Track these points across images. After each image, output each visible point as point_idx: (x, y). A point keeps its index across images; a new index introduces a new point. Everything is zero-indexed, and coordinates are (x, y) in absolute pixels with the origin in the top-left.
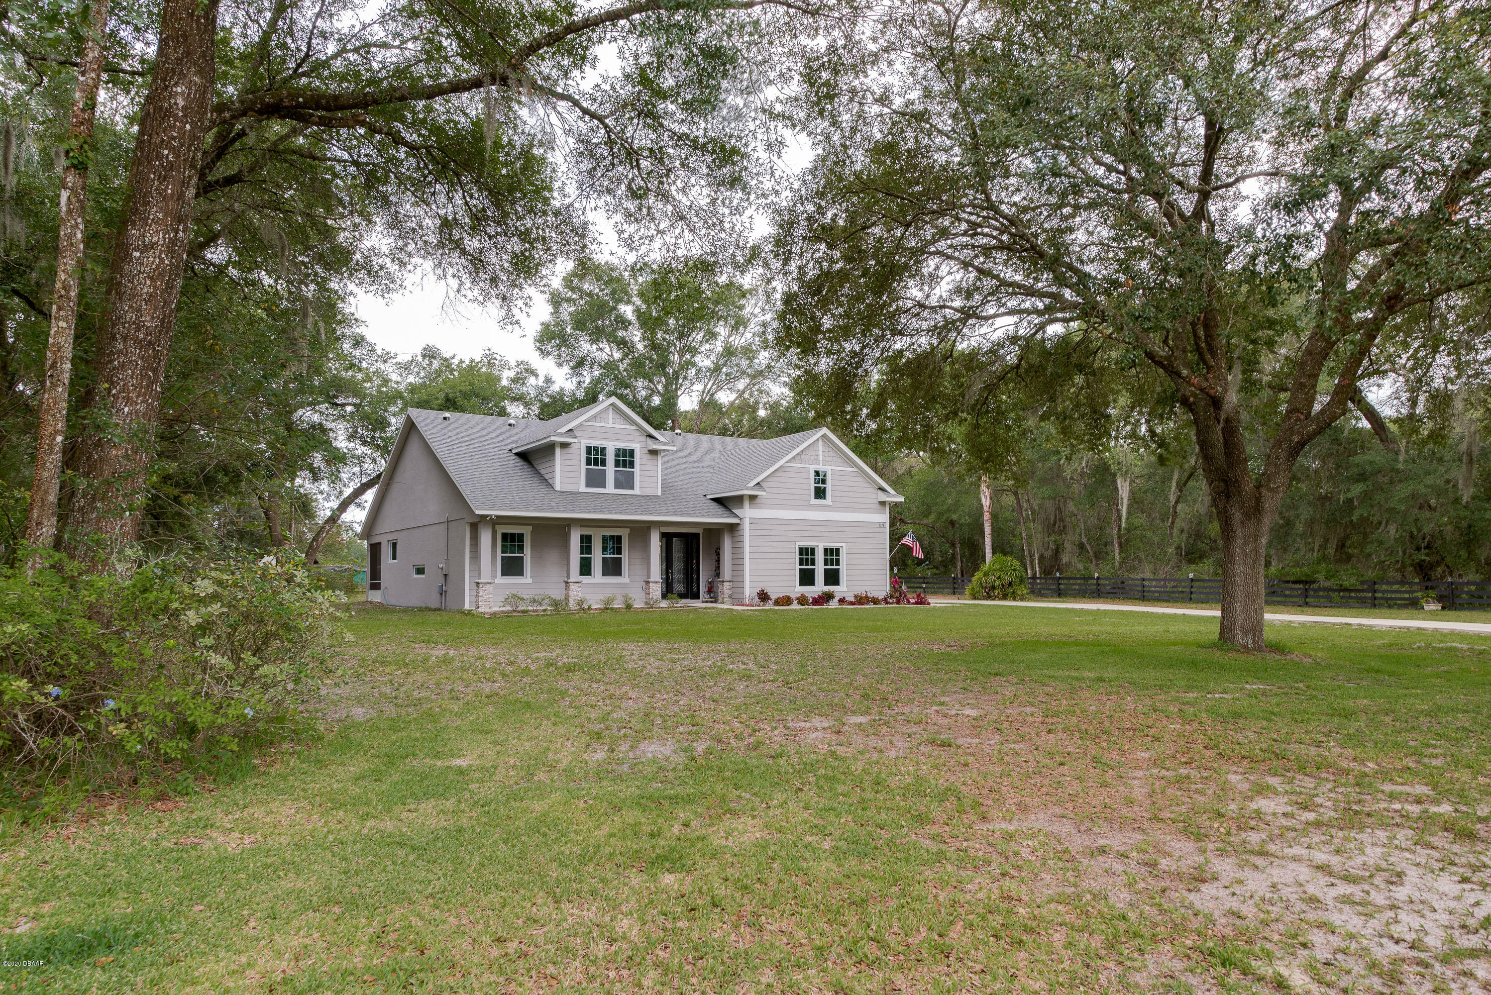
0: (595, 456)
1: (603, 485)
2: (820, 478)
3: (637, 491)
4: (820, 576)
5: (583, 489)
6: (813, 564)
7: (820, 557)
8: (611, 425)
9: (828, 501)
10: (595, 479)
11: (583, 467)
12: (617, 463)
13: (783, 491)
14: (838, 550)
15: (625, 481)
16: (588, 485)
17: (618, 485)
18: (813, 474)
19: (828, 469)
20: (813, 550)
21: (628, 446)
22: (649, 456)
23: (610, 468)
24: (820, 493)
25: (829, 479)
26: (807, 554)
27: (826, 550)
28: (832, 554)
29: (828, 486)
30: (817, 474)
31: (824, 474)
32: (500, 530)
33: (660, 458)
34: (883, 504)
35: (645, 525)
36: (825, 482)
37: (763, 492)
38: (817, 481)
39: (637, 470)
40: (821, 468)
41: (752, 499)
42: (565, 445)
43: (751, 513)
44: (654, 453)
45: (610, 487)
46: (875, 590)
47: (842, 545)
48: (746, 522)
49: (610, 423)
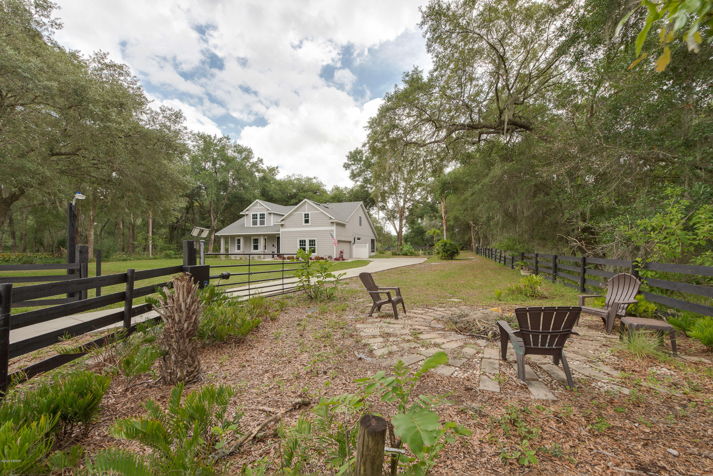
0: (255, 216)
2: (307, 216)
3: (265, 225)
4: (307, 249)
5: (251, 226)
6: (305, 245)
7: (307, 243)
9: (310, 224)
10: (255, 223)
11: (252, 220)
12: (260, 218)
14: (315, 241)
15: (262, 223)
16: (253, 225)
17: (260, 225)
18: (304, 216)
19: (309, 213)
20: (305, 241)
21: (263, 213)
23: (258, 220)
24: (307, 221)
25: (310, 216)
26: (302, 243)
27: (310, 241)
28: (312, 242)
29: (310, 219)
30: (305, 215)
31: (308, 214)
32: (237, 238)
33: (272, 215)
34: (332, 223)
35: (260, 235)
36: (308, 217)
37: (283, 223)
38: (305, 217)
39: (265, 219)
40: (306, 213)
41: (282, 225)
42: (247, 215)
43: (282, 230)
44: (270, 214)
45: (258, 225)
46: (329, 255)
47: (316, 239)
48: (280, 233)
49: (258, 207)
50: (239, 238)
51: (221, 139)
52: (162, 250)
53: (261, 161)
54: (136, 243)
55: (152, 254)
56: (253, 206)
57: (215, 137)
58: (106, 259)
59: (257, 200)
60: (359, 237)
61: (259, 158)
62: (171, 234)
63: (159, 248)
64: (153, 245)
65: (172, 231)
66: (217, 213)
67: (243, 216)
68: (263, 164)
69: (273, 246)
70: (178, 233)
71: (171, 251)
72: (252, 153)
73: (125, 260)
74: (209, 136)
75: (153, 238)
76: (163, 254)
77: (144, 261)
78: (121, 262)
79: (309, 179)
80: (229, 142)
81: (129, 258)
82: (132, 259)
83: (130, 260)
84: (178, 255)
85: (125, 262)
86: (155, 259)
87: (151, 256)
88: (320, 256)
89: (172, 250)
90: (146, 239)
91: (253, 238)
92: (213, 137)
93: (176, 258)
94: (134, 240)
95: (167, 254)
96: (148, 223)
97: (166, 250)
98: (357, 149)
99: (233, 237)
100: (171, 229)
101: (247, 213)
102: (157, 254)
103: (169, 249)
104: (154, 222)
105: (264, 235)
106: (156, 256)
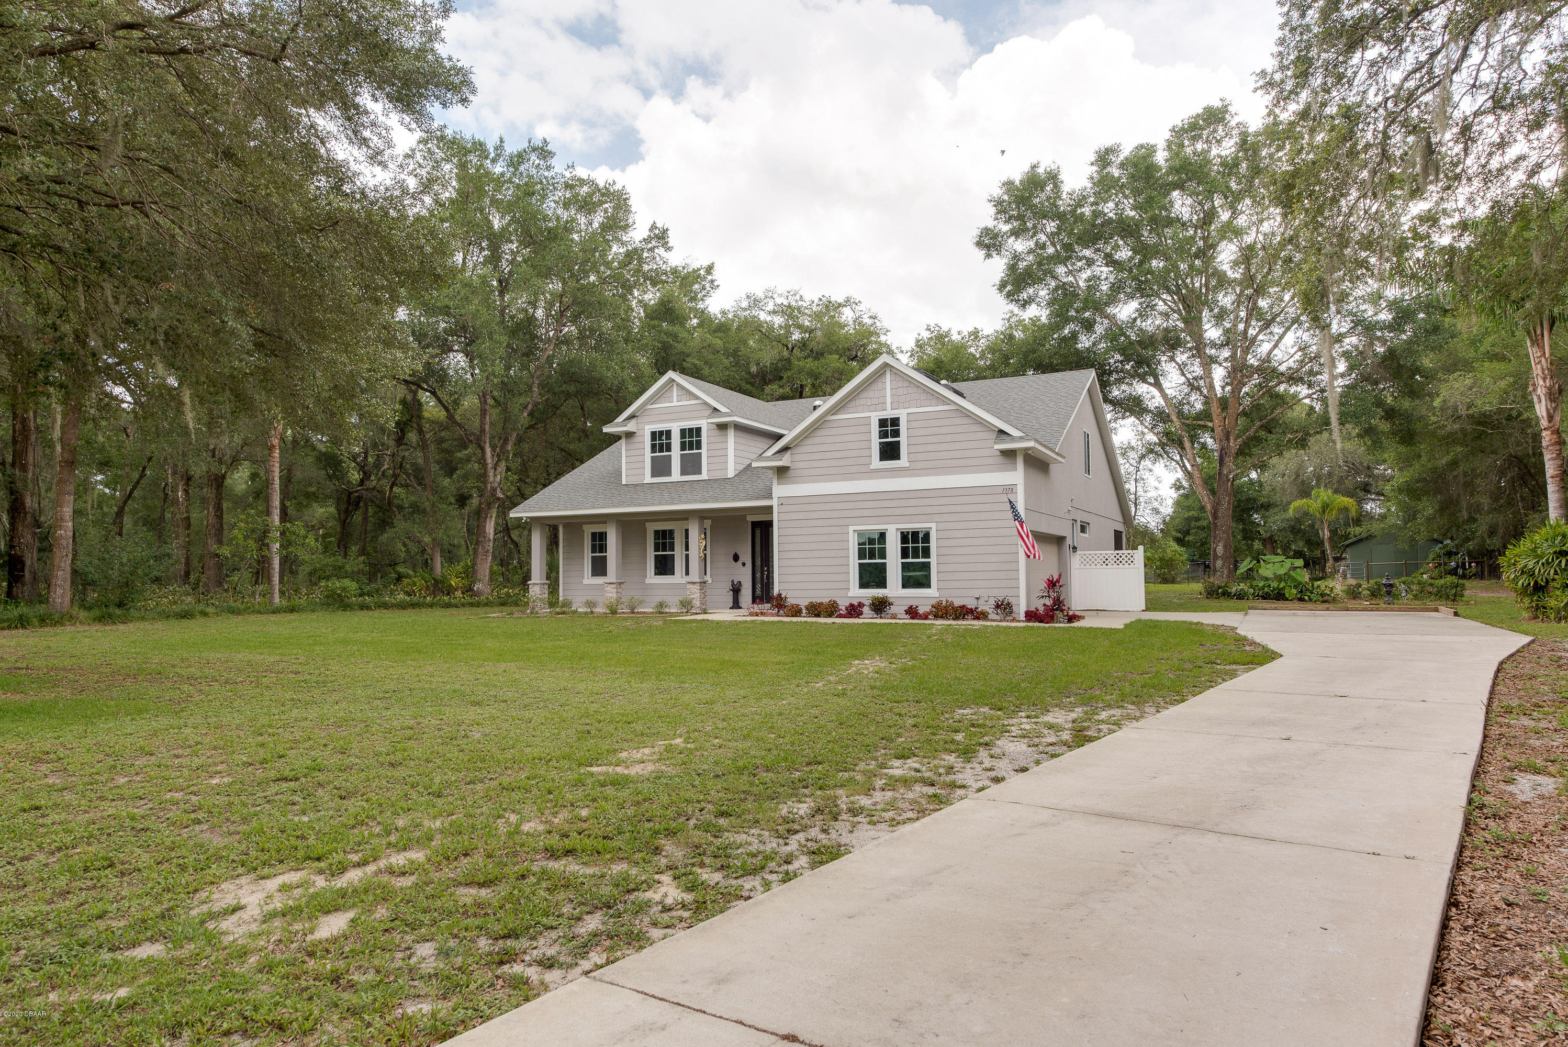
0: (660, 441)
1: (669, 473)
2: (889, 427)
3: (704, 476)
4: (894, 573)
5: (648, 479)
6: (882, 556)
7: (893, 546)
8: (675, 403)
9: (903, 462)
10: (661, 468)
11: (648, 454)
12: (683, 446)
13: (828, 455)
14: (927, 534)
15: (691, 465)
16: (654, 475)
17: (684, 472)
18: (875, 429)
19: (902, 414)
20: (882, 536)
21: (693, 424)
22: (717, 432)
23: (676, 453)
24: (890, 452)
25: (903, 427)
26: (870, 544)
27: (904, 537)
28: (915, 542)
29: (903, 439)
30: (883, 423)
31: (895, 422)
32: (588, 530)
33: (731, 433)
34: (1009, 454)
35: (684, 516)
36: (896, 433)
37: (785, 461)
38: (883, 434)
39: (704, 451)
40: (889, 414)
41: (782, 472)
42: (630, 435)
43: (780, 491)
44: (722, 427)
45: (676, 475)
46: (1001, 594)
47: (933, 527)
48: (774, 503)
49: (675, 401)
50: (598, 529)
51: (520, 155)
52: (315, 577)
53: (660, 236)
54: (225, 551)
55: (282, 593)
56: (653, 400)
57: (499, 148)
58: (118, 612)
59: (671, 374)
60: (1086, 518)
61: (653, 227)
62: (343, 523)
63: (304, 570)
64: (284, 561)
65: (347, 511)
66: (506, 441)
67: (615, 438)
68: (669, 249)
69: (736, 558)
70: (365, 518)
71: (347, 582)
72: (628, 211)
73: (186, 615)
74: (479, 147)
75: (283, 533)
76: (318, 595)
77: (253, 617)
78: (173, 622)
79: (830, 307)
80: (548, 168)
81: (201, 607)
82: (210, 610)
83: (204, 614)
84: (369, 594)
85: (185, 622)
86: (292, 610)
87: (277, 600)
88: (957, 603)
89: (352, 576)
90: (262, 540)
91: (651, 527)
92: (490, 147)
93: (364, 607)
94: (220, 542)
95: (333, 592)
96: (268, 483)
97: (328, 578)
98: (1034, 167)
99: (574, 524)
100: (343, 507)
101: (631, 427)
102: (297, 591)
103: (339, 573)
104: (287, 480)
105: (701, 515)
106: (296, 601)
